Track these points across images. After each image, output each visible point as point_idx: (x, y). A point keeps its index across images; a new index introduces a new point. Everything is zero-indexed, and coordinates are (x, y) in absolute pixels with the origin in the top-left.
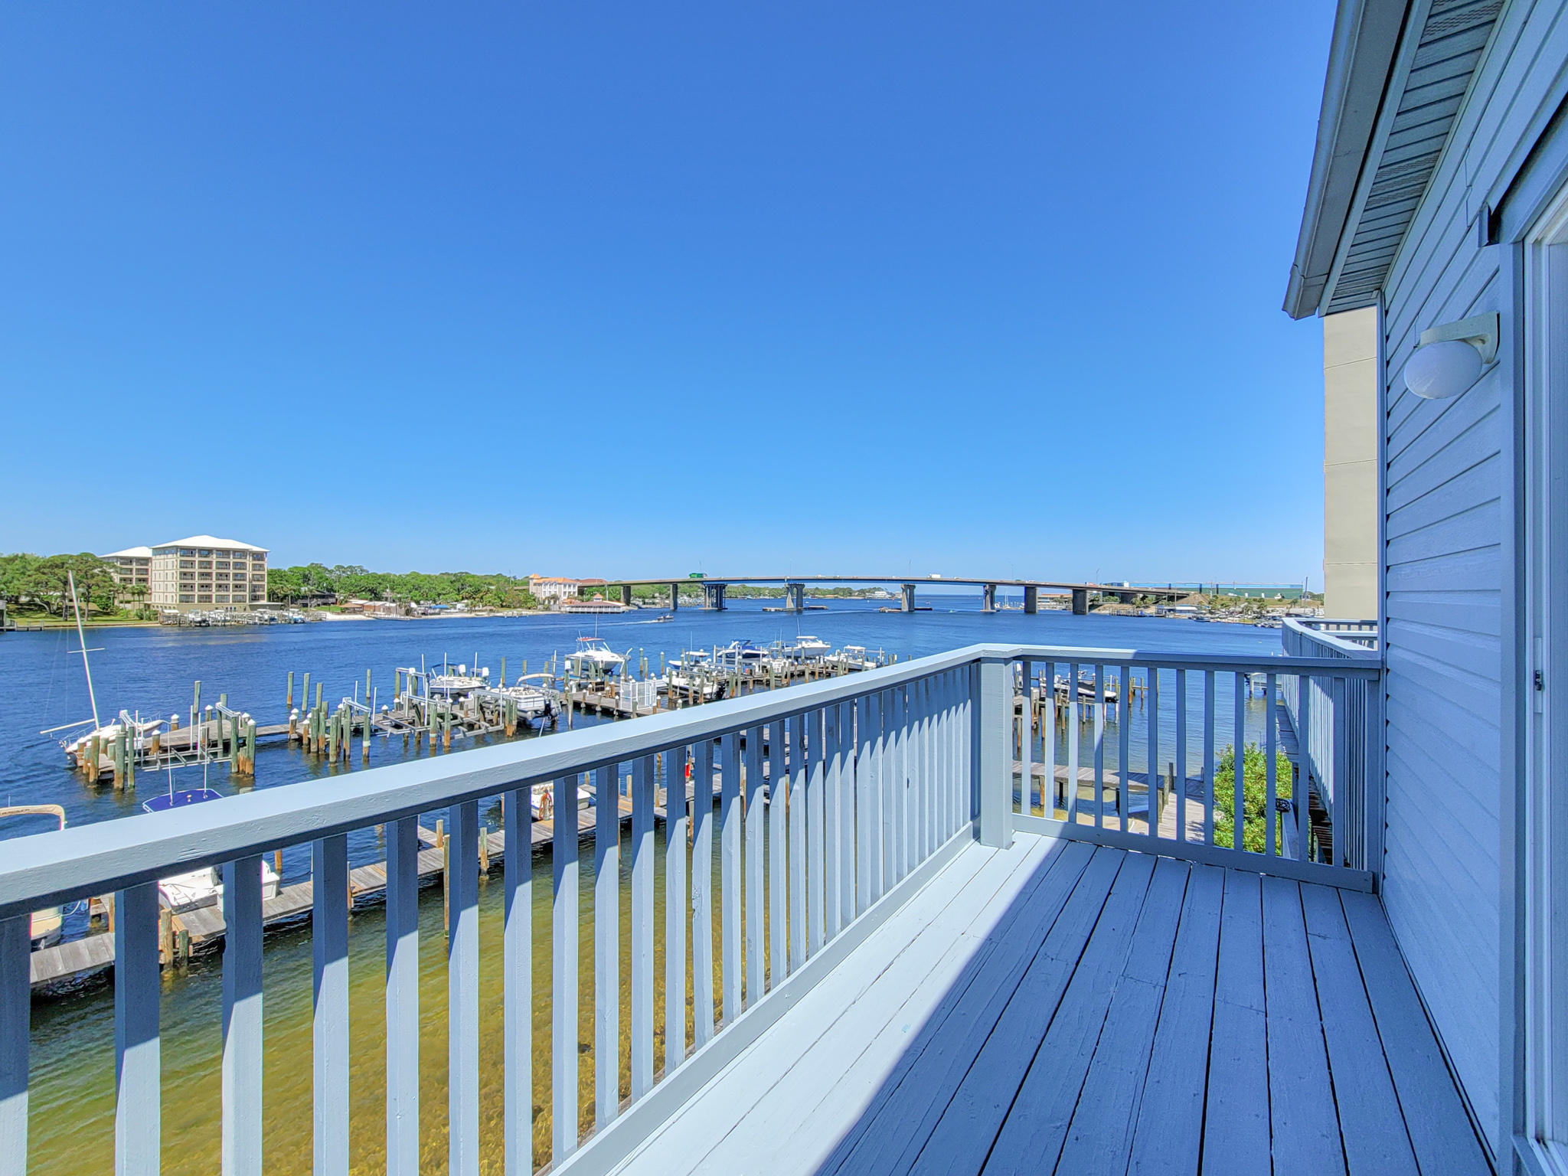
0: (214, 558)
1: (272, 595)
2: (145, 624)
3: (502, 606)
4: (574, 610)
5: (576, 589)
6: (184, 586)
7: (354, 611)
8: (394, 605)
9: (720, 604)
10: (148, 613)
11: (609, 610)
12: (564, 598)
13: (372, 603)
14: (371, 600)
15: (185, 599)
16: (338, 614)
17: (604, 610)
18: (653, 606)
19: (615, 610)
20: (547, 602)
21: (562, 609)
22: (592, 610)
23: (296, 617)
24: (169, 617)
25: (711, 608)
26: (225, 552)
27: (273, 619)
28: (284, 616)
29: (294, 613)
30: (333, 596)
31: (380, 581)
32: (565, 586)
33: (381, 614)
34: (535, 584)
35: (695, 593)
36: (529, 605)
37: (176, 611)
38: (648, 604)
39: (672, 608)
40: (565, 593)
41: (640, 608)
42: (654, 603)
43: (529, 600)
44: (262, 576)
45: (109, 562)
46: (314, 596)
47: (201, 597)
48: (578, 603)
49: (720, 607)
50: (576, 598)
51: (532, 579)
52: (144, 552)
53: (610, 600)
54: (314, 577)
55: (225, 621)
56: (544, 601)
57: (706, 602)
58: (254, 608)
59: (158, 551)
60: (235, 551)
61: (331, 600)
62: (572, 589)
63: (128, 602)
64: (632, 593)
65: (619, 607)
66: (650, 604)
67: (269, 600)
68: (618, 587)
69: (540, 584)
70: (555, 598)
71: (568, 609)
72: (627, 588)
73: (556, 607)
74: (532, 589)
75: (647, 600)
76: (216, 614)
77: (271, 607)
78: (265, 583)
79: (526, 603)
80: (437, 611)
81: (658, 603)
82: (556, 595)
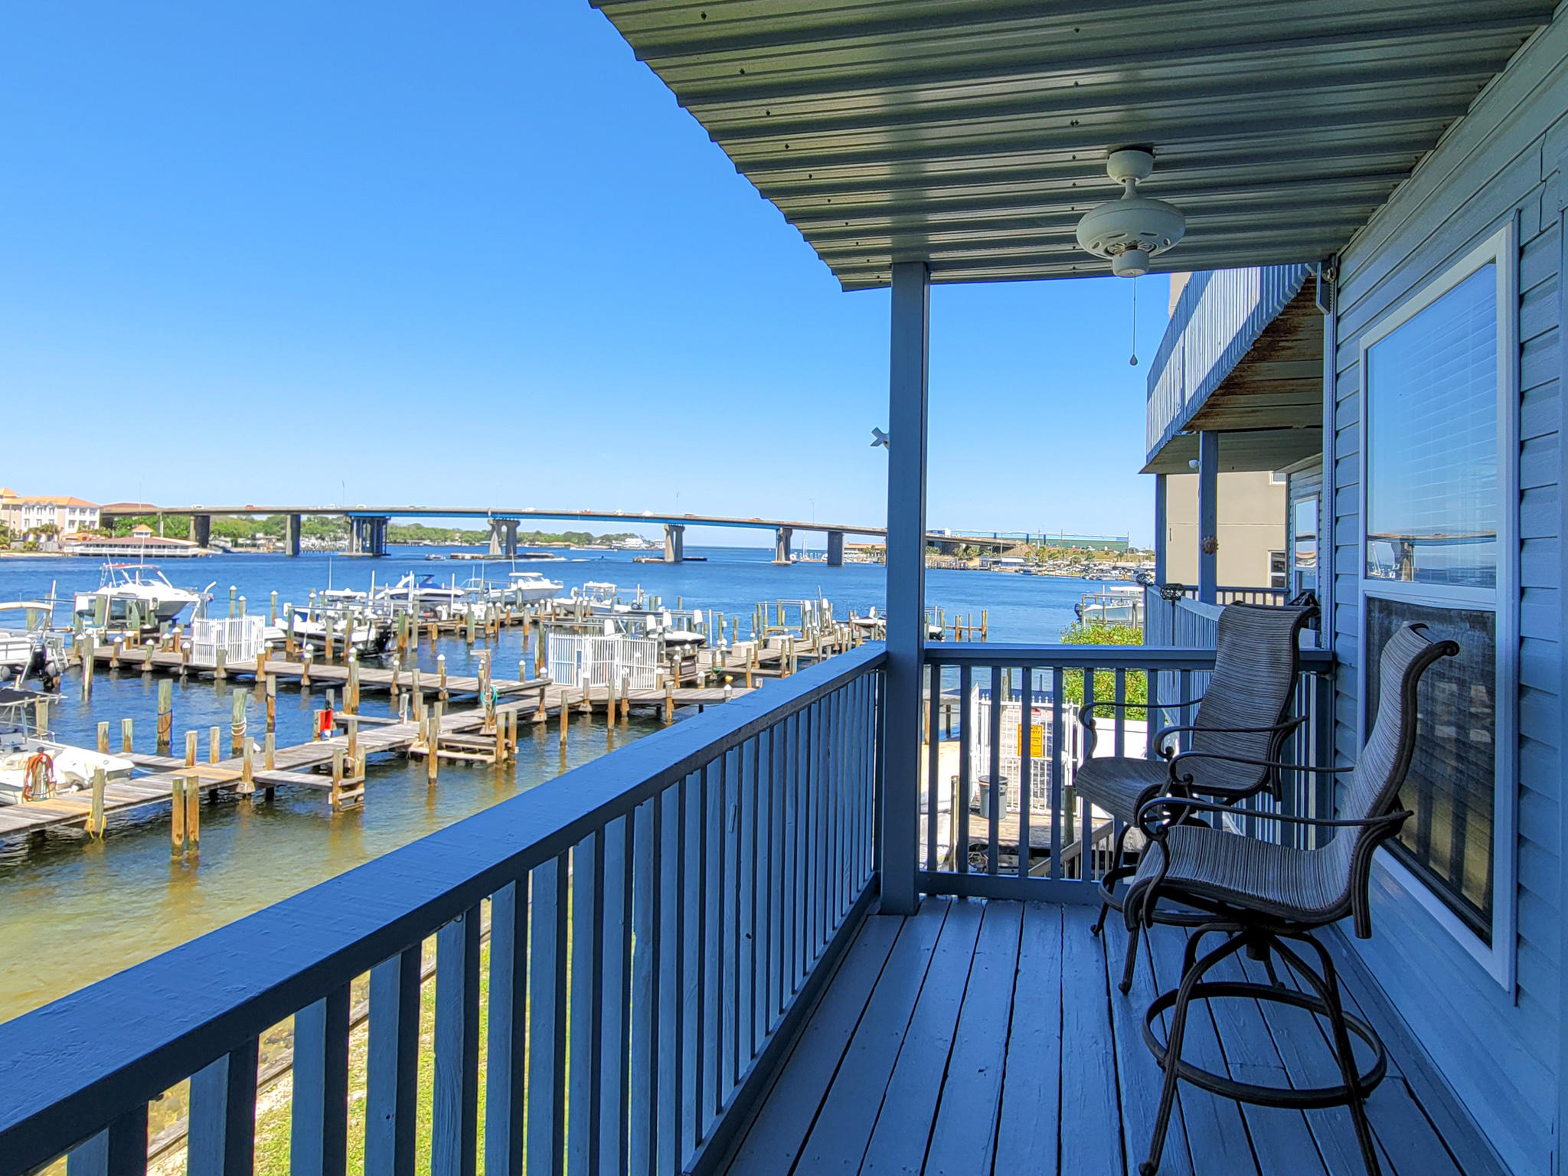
4: (92, 550)
5: (97, 517)
9: (378, 547)
11: (166, 552)
12: (70, 531)
17: (154, 551)
18: (253, 550)
19: (178, 552)
20: (31, 538)
21: (67, 550)
22: (130, 551)
25: (361, 553)
32: (71, 511)
38: (242, 545)
39: (289, 552)
40: (72, 522)
41: (226, 550)
42: (254, 545)
48: (101, 539)
49: (377, 550)
50: (96, 532)
53: (165, 536)
56: (26, 536)
57: (351, 545)
62: (88, 517)
64: (212, 527)
65: (187, 547)
66: (247, 545)
68: (183, 517)
70: (51, 531)
71: (78, 550)
72: (202, 519)
73: (53, 546)
75: (240, 541)
81: (262, 545)
82: (52, 526)
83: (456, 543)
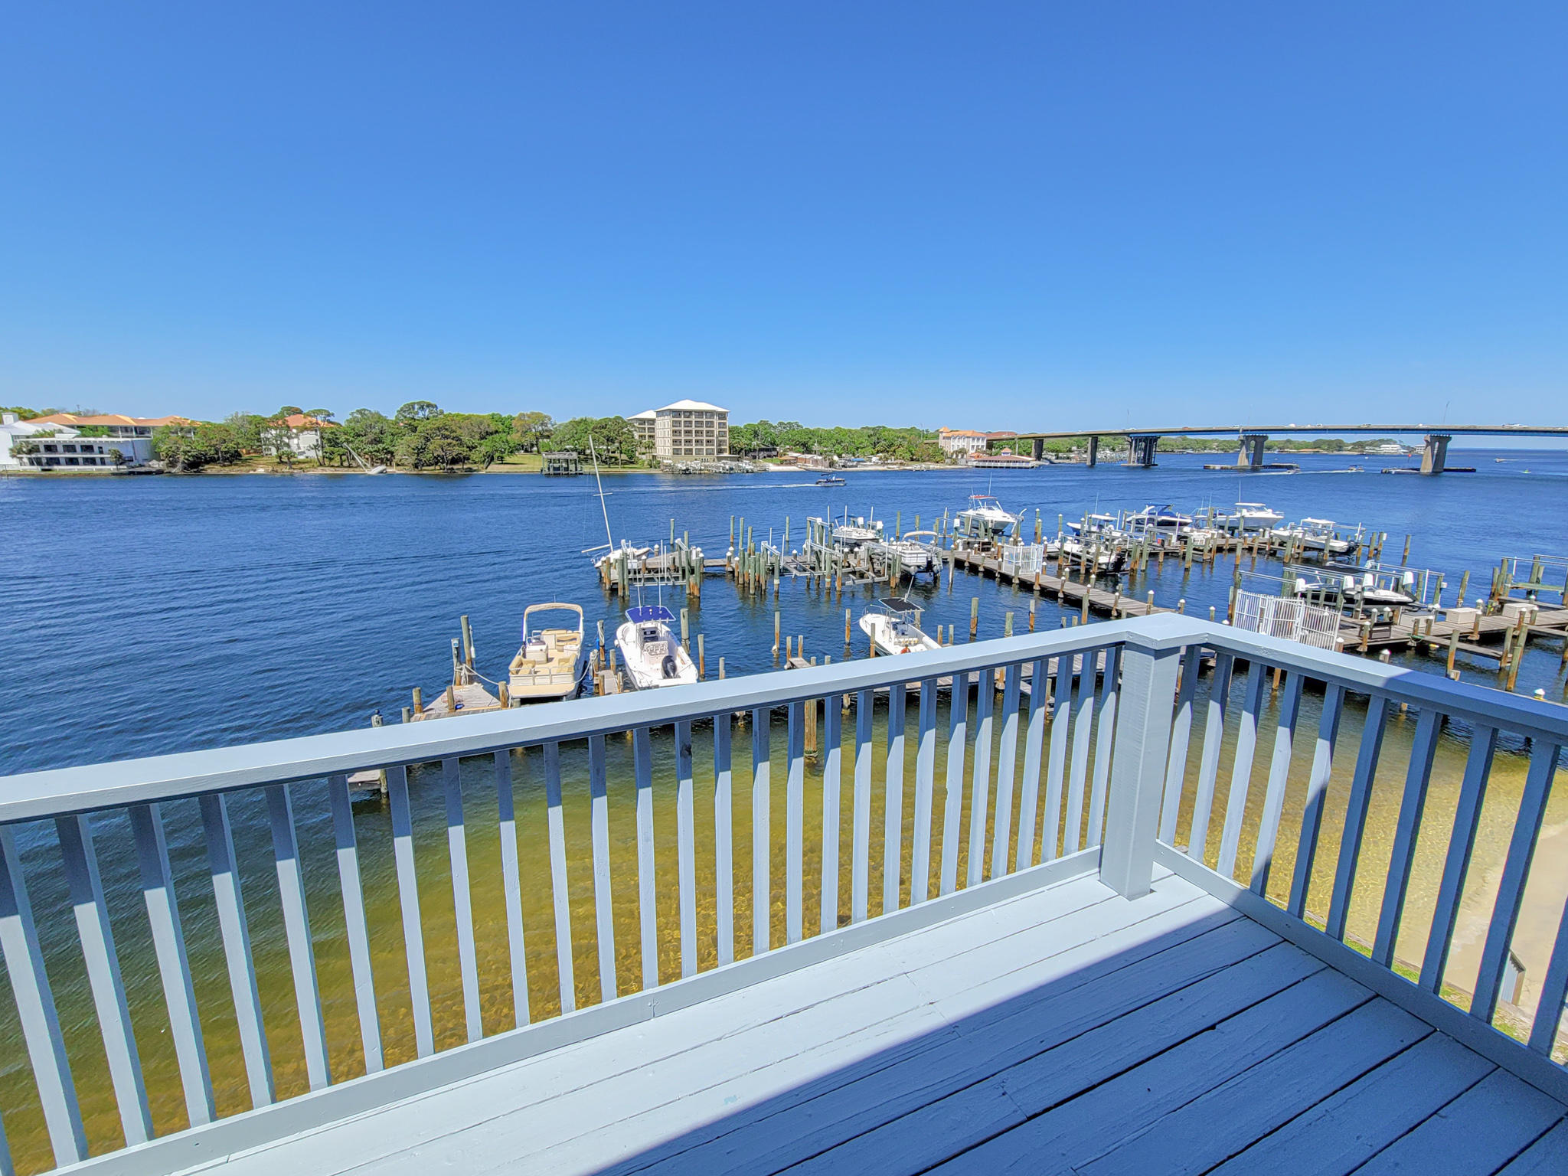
0: (693, 418)
1: (732, 449)
2: (653, 471)
3: (912, 460)
4: (981, 464)
5: (985, 443)
6: (675, 441)
7: (789, 463)
8: (820, 458)
9: (1149, 459)
10: (654, 463)
11: (1018, 465)
12: (972, 451)
13: (803, 456)
14: (803, 453)
15: (676, 452)
16: (778, 465)
17: (1011, 465)
18: (1067, 461)
19: (1024, 465)
20: (954, 456)
21: (969, 464)
22: (999, 465)
23: (748, 467)
24: (666, 466)
25: (1136, 464)
26: (700, 413)
27: (731, 469)
28: (739, 466)
29: (746, 464)
30: (775, 449)
31: (810, 436)
32: (974, 439)
33: (811, 466)
34: (944, 438)
35: (1120, 446)
36: (937, 459)
37: (670, 462)
38: (1061, 458)
39: (1089, 463)
40: (973, 446)
41: (1051, 462)
42: (1068, 458)
43: (938, 454)
44: (725, 432)
45: (630, 423)
46: (761, 450)
47: (686, 450)
48: (985, 457)
49: (1147, 463)
50: (984, 452)
51: (942, 432)
52: (650, 414)
53: (1020, 454)
54: (762, 433)
55: (701, 470)
56: (952, 455)
57: (1131, 457)
58: (719, 459)
59: (660, 414)
60: (707, 412)
61: (774, 453)
62: (980, 443)
63: (643, 454)
64: (1044, 447)
65: (1028, 462)
66: (1064, 458)
67: (730, 453)
68: (1030, 441)
69: (949, 438)
70: (962, 452)
71: (975, 464)
72: (1039, 442)
73: (963, 461)
74: (941, 442)
75: (1060, 455)
76: (695, 464)
77: (732, 459)
78: (727, 439)
79: (934, 456)
80: (855, 463)
81: (1073, 458)
82: (963, 449)
83: (1213, 452)
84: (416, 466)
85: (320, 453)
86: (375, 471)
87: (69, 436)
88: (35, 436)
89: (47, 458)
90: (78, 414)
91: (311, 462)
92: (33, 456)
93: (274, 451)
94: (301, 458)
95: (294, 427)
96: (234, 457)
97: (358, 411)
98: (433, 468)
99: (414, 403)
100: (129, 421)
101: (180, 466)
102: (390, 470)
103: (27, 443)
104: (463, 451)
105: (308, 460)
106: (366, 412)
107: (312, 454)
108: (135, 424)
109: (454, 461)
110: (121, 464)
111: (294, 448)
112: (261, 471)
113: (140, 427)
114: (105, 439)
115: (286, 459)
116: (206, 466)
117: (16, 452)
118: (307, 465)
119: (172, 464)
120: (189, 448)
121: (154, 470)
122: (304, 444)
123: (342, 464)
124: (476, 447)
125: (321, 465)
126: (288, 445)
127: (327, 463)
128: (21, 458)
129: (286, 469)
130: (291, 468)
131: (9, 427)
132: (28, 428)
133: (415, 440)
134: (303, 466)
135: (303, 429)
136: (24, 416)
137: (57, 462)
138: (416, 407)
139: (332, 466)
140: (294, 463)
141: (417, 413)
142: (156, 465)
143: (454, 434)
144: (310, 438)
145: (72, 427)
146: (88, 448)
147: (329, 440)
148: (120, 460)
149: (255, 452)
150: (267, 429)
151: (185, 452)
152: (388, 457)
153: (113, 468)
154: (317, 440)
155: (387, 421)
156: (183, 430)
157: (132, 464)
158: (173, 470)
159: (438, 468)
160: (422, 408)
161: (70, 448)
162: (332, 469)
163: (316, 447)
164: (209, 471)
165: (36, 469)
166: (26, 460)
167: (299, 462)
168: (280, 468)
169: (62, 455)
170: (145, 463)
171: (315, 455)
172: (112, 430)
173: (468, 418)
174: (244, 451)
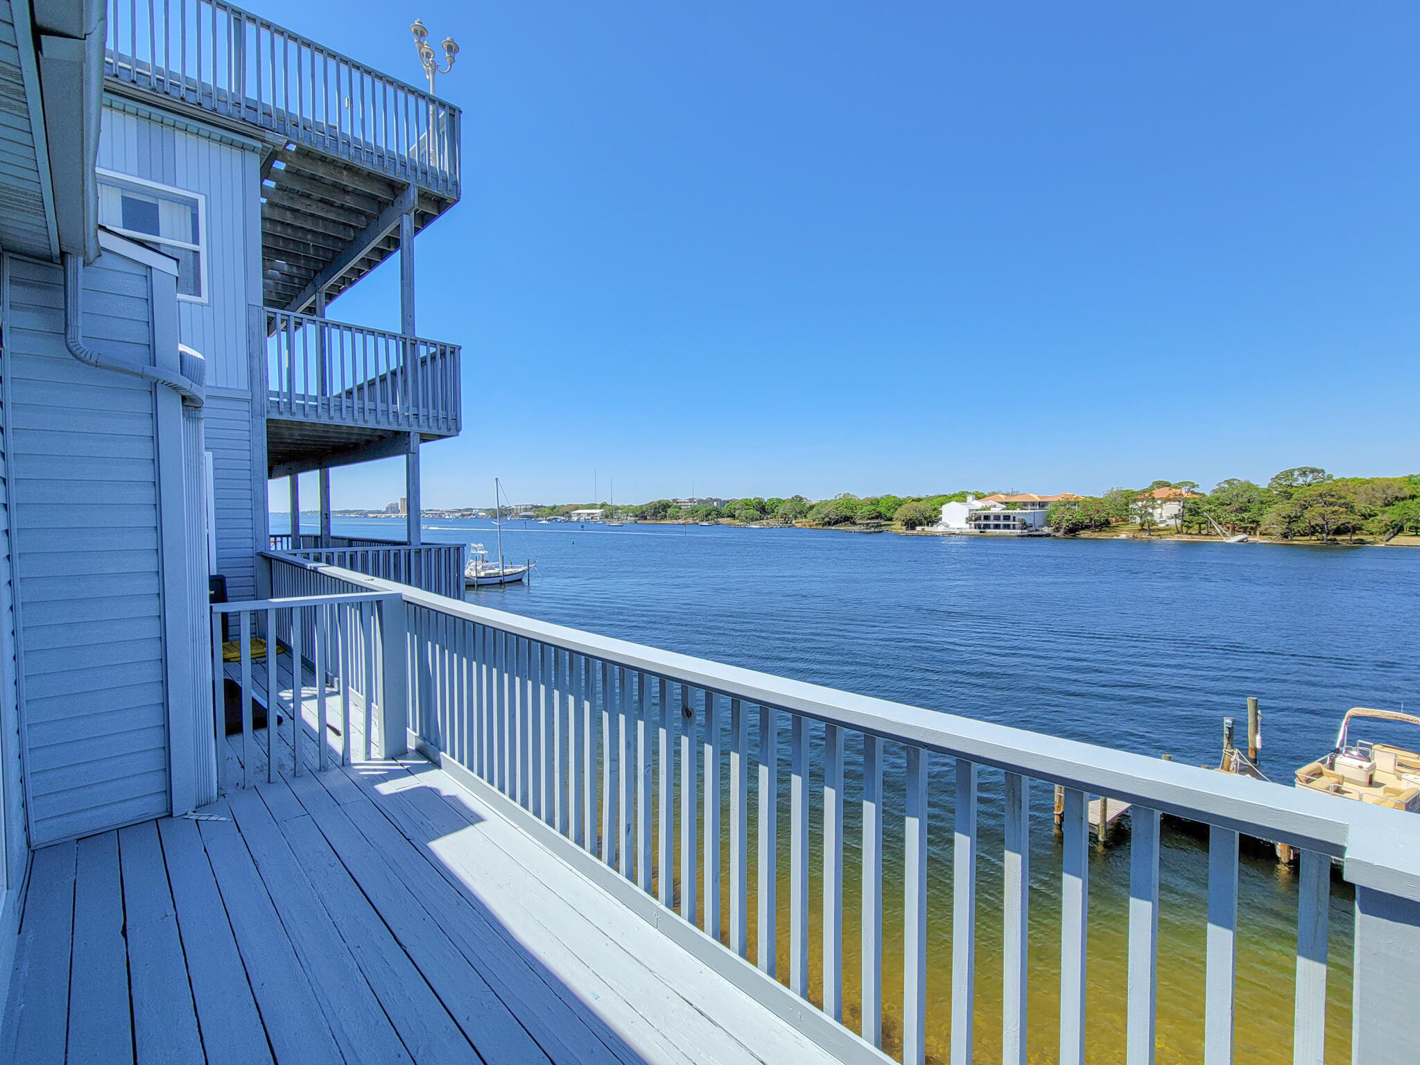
84: (1285, 536)
85: (1179, 522)
86: (1234, 540)
87: (998, 509)
88: (981, 510)
89: (984, 524)
90: (1007, 495)
91: (1169, 530)
92: (977, 522)
93: (1138, 520)
94: (1162, 526)
95: (1158, 499)
96: (1105, 525)
97: (1226, 481)
98: (1308, 538)
99: (1295, 470)
100: (1037, 499)
101: (1062, 531)
102: (1251, 539)
103: (975, 514)
104: (1354, 520)
105: (1168, 527)
106: (1235, 482)
107: (1172, 522)
108: (1040, 500)
109: (1338, 531)
110: (1024, 529)
111: (1157, 518)
112: (1123, 536)
113: (1042, 502)
114: (1018, 511)
115: (1148, 526)
116: (1082, 532)
117: (968, 520)
118: (1165, 532)
119: (1057, 530)
120: (1070, 518)
121: (1044, 534)
122: (1166, 513)
123: (1200, 532)
124: (1376, 515)
125: (1179, 533)
126: (1151, 514)
127: (1185, 531)
128: (971, 524)
129: (1145, 535)
130: (1150, 535)
131: (970, 504)
132: (978, 504)
133: (1287, 508)
134: (1161, 533)
135: (1168, 500)
136: (978, 497)
137: (987, 526)
138: (1296, 473)
139: (1190, 534)
140: (1154, 530)
141: (1296, 480)
142: (1046, 530)
143: (1342, 501)
144: (1174, 508)
145: (1002, 503)
146: (1007, 518)
147: (1190, 510)
148: (1024, 526)
149: (1122, 521)
150: (1135, 501)
151: (1068, 521)
152: (1253, 527)
153: (1019, 531)
154: (1179, 510)
155: (1257, 489)
156: (1069, 504)
157: (1031, 529)
158: (1057, 534)
159: (1313, 538)
160: (1304, 473)
161: (997, 517)
162: (1189, 536)
163: (1176, 516)
164: (1082, 536)
165: (977, 531)
166: (973, 525)
167: (1159, 530)
168: (1139, 535)
169: (992, 522)
170: (1040, 529)
171: (1174, 523)
172: (1025, 504)
173: (1368, 482)
174: (1114, 519)
